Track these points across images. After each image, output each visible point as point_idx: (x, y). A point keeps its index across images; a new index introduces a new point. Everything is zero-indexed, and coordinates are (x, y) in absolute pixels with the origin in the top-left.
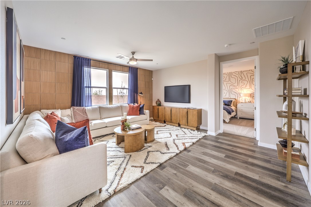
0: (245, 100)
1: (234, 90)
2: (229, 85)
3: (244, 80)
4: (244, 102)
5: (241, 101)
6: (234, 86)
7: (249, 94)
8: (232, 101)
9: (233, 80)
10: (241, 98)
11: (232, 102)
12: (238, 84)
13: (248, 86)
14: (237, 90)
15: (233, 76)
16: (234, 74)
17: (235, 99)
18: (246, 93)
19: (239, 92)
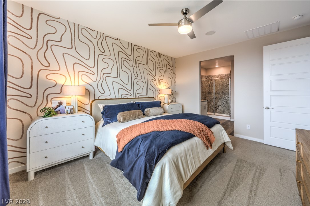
2: (146, 72)
3: (162, 69)
6: (152, 75)
12: (156, 73)
14: (155, 82)
17: (155, 98)
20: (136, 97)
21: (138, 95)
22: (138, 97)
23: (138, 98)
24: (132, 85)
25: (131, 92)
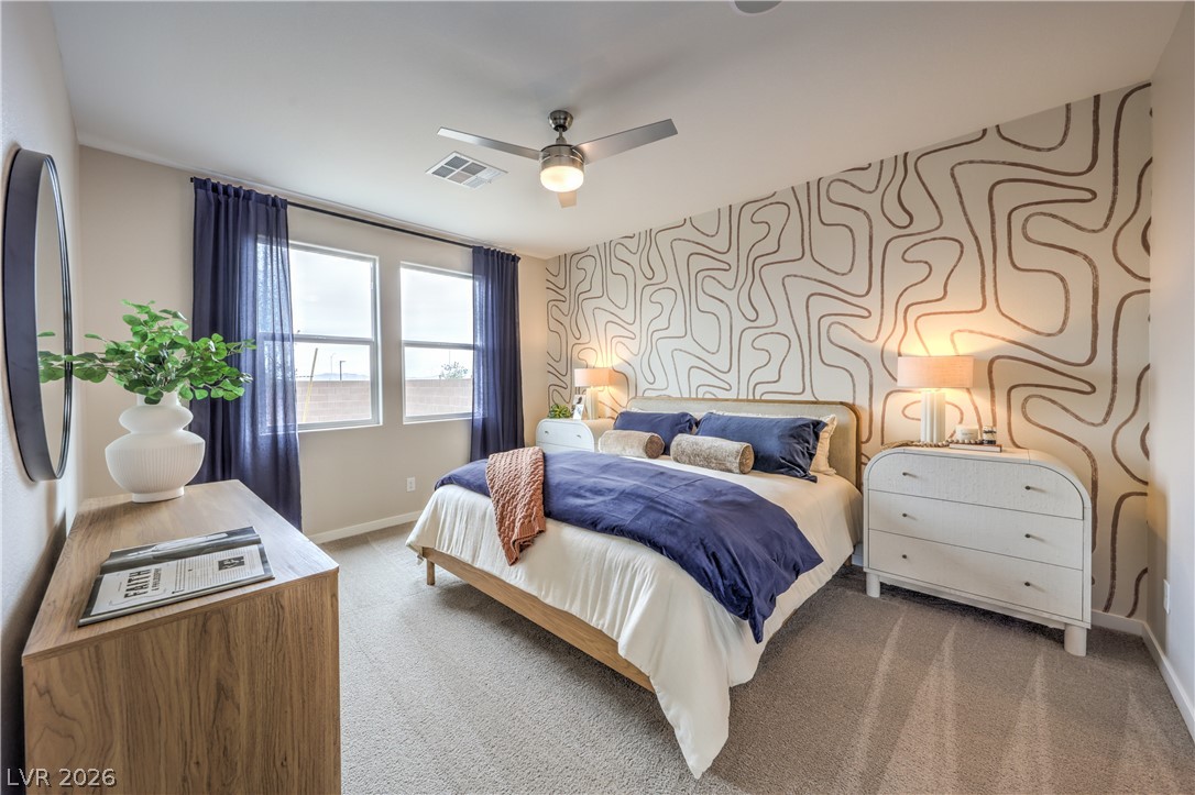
0: (938, 418)
1: (840, 334)
2: (799, 290)
3: (931, 237)
4: (925, 437)
5: (898, 427)
6: (842, 296)
7: (976, 359)
8: (817, 426)
9: (833, 247)
10: (897, 402)
11: (817, 437)
12: (876, 274)
13: (965, 289)
14: (867, 328)
15: (831, 213)
16: (841, 193)
17: (852, 408)
18: (948, 351)
19: (879, 343)
20: (751, 397)
21: (760, 389)
22: (757, 397)
23: (761, 401)
24: (735, 354)
25: (732, 378)
